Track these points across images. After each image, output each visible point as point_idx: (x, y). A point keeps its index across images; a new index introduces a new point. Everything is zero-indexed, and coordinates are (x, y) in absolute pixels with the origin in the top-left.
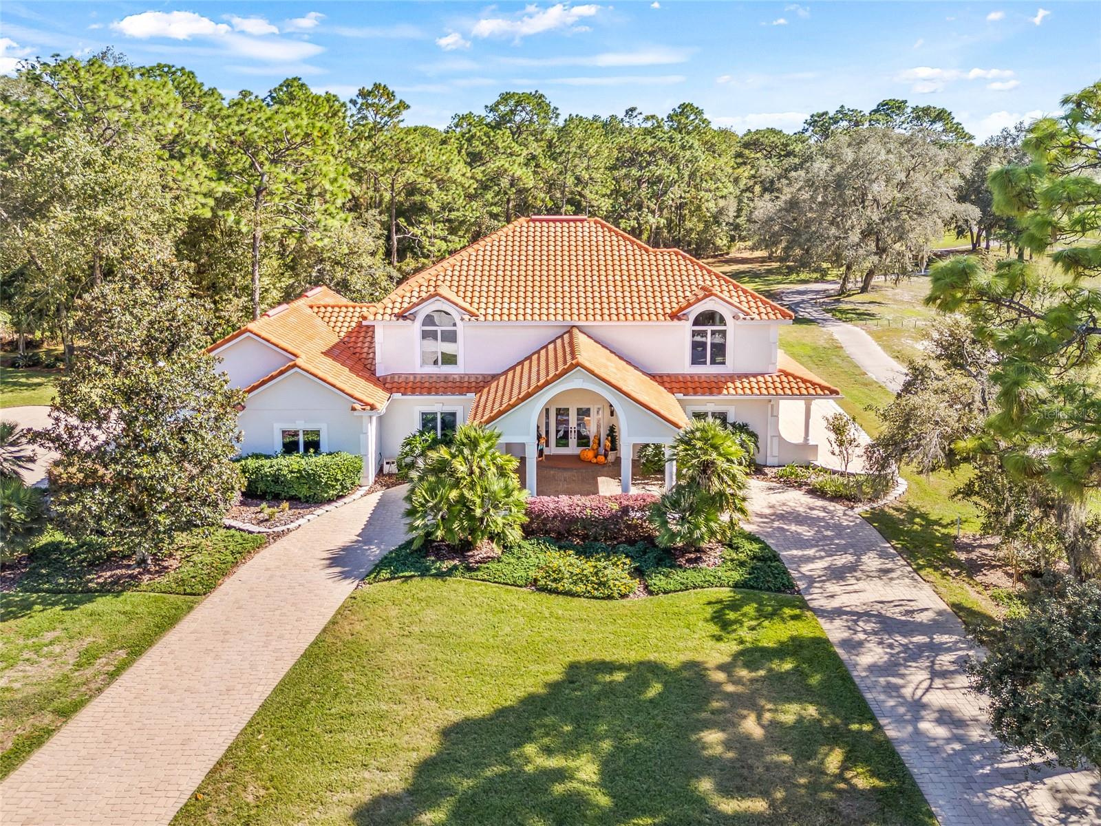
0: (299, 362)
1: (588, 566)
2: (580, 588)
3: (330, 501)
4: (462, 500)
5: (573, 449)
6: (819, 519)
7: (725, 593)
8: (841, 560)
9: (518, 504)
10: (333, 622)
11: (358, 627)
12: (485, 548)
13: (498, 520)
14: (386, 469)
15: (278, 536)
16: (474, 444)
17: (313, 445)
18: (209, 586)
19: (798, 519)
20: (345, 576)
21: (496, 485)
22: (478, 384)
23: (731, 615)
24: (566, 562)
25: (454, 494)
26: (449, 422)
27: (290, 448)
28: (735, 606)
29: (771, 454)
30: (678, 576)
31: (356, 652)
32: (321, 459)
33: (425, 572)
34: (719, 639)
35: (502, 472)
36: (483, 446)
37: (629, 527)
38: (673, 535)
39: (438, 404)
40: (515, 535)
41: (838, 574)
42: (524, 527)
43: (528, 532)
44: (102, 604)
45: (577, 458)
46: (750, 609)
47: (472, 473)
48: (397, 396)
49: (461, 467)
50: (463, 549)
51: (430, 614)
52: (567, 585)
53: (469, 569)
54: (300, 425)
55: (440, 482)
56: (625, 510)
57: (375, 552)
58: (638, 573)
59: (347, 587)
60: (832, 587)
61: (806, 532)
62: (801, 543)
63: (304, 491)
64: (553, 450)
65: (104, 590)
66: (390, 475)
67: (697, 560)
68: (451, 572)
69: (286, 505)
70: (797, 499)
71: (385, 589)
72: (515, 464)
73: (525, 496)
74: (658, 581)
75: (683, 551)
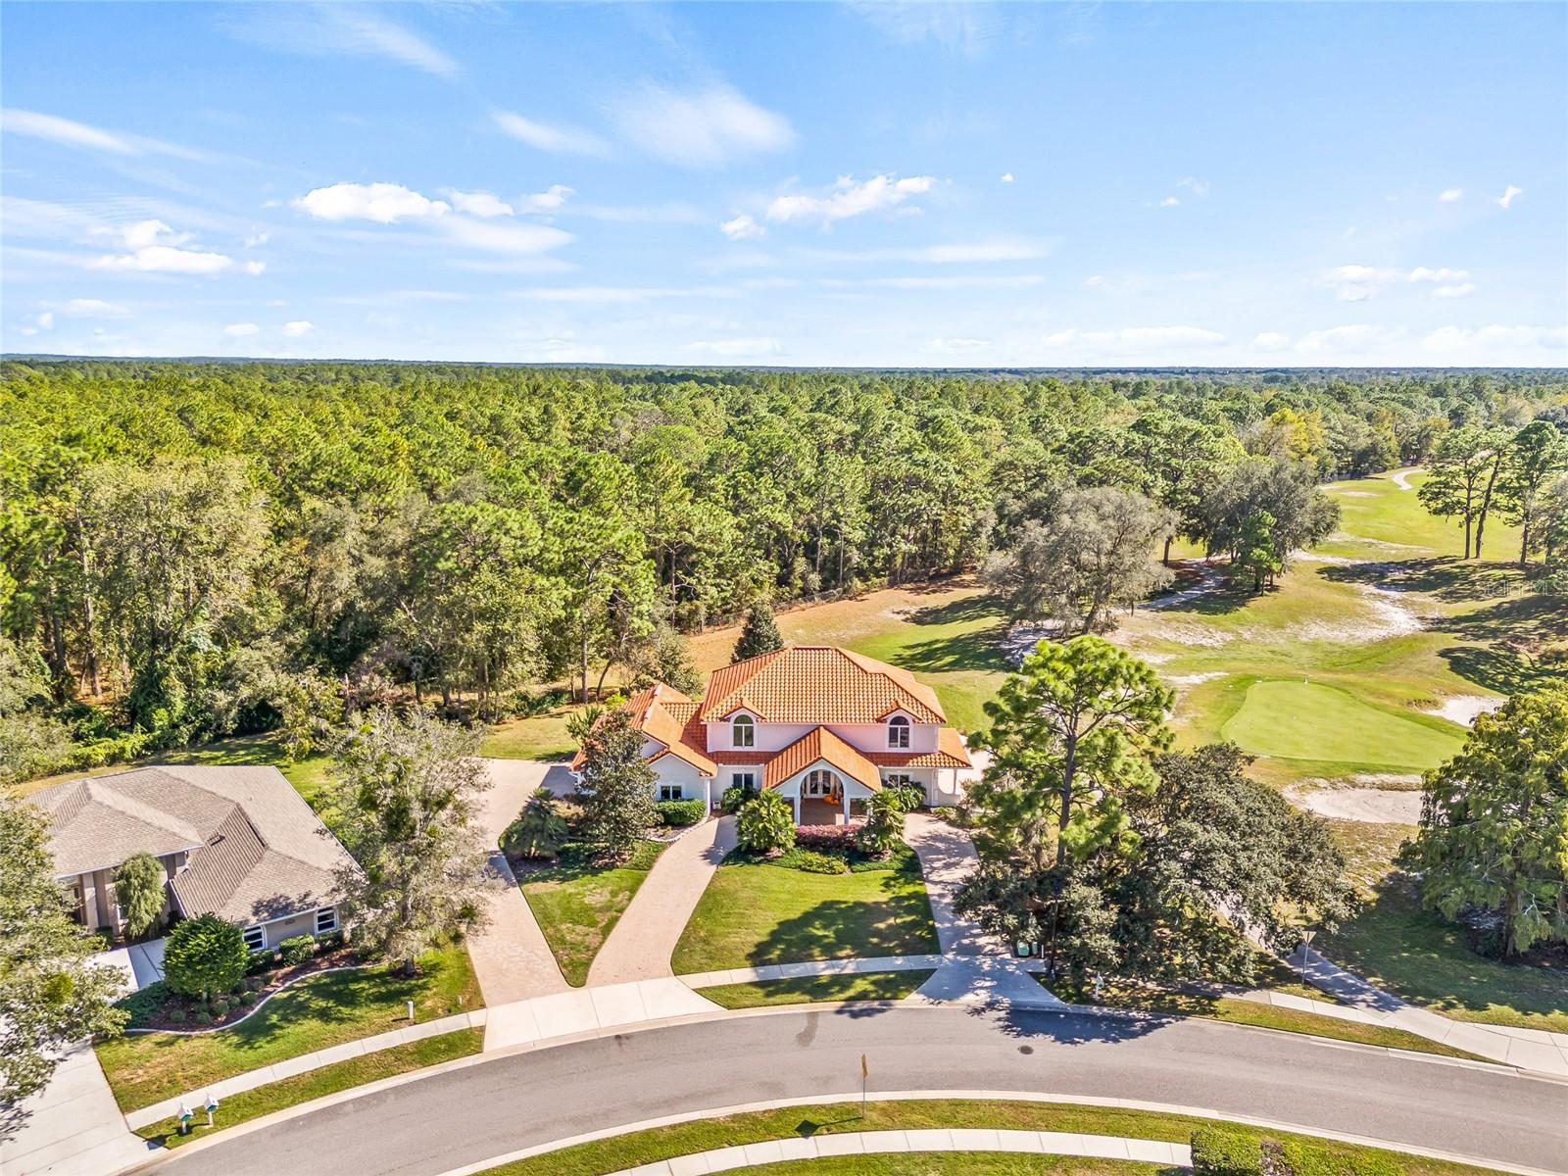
0: (671, 749)
1: (825, 860)
2: (821, 869)
3: (691, 825)
4: (765, 827)
5: (820, 794)
6: (952, 839)
7: (891, 873)
8: (953, 860)
9: (791, 830)
10: (711, 882)
11: (724, 884)
12: (775, 852)
13: (782, 837)
14: (715, 806)
15: (671, 843)
16: (770, 800)
17: (677, 794)
18: (650, 867)
19: (936, 838)
20: (712, 863)
21: (781, 821)
22: (766, 758)
23: (892, 883)
24: (815, 857)
25: (761, 825)
26: (749, 779)
27: (665, 794)
28: (894, 879)
29: (934, 799)
30: (868, 865)
31: (725, 892)
32: (685, 804)
33: (749, 862)
34: (883, 891)
35: (783, 814)
36: (774, 801)
37: (846, 842)
38: (866, 845)
39: (742, 770)
40: (791, 844)
41: (947, 866)
42: (795, 841)
43: (797, 843)
44: (606, 874)
45: (822, 800)
46: (902, 880)
47: (769, 814)
48: (721, 765)
49: (763, 811)
50: (764, 851)
51: (753, 879)
52: (814, 868)
53: (769, 861)
54: (671, 784)
55: (754, 820)
56: (845, 833)
57: (722, 853)
58: (849, 863)
59: (714, 868)
60: (942, 872)
61: (941, 845)
62: (938, 851)
63: (677, 820)
64: (809, 795)
65: (602, 869)
66: (717, 810)
67: (878, 858)
68: (760, 862)
69: (670, 828)
70: (942, 828)
71: (731, 869)
72: (790, 809)
73: (795, 826)
74: (858, 867)
75: (872, 854)
